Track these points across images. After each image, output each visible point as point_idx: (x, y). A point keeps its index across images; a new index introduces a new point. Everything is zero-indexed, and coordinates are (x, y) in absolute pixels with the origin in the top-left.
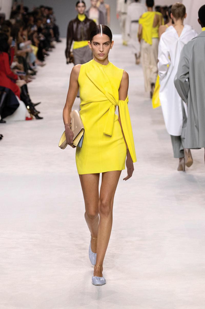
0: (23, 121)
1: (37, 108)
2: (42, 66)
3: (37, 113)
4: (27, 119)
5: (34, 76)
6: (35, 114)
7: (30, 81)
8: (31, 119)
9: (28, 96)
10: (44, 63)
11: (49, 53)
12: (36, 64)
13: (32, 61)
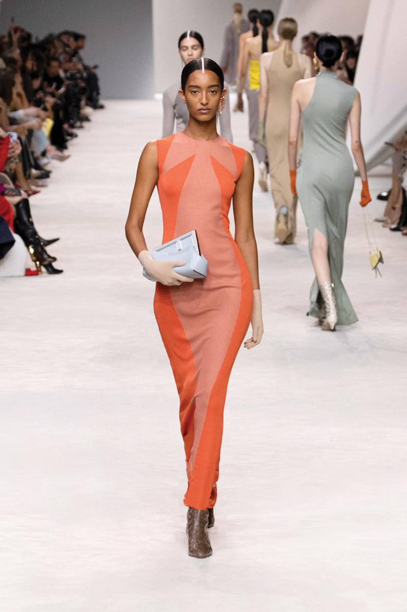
0: (19, 276)
1: (50, 249)
2: (62, 159)
3: (50, 260)
4: (29, 273)
5: (44, 182)
6: (46, 263)
7: (35, 193)
8: (36, 273)
9: (32, 223)
10: (66, 153)
11: (75, 131)
12: (49, 155)
13: (42, 149)
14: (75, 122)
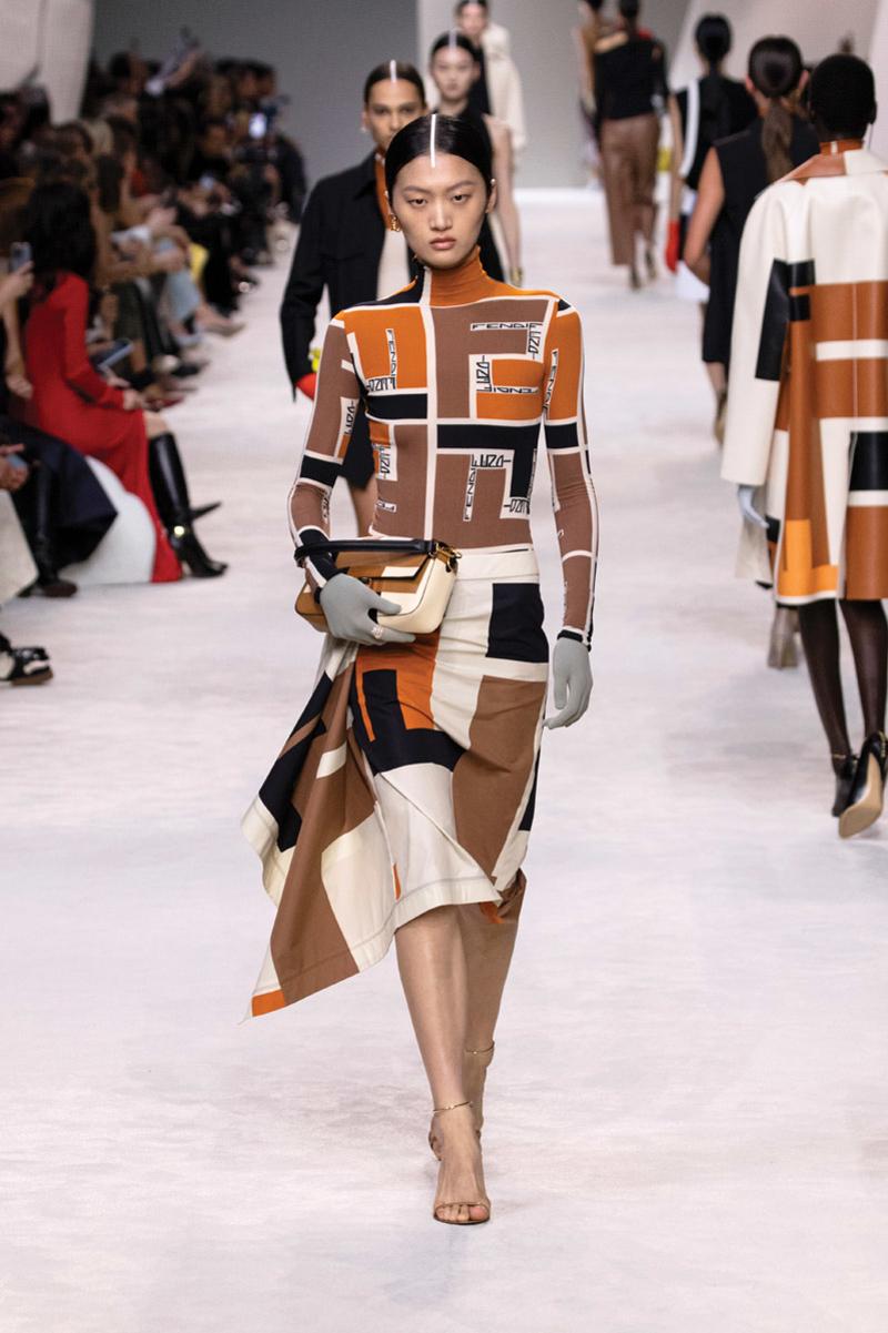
1: (202, 528)
2: (228, 332)
5: (190, 382)
10: (237, 319)
11: (257, 273)
12: (199, 325)
14: (256, 253)
